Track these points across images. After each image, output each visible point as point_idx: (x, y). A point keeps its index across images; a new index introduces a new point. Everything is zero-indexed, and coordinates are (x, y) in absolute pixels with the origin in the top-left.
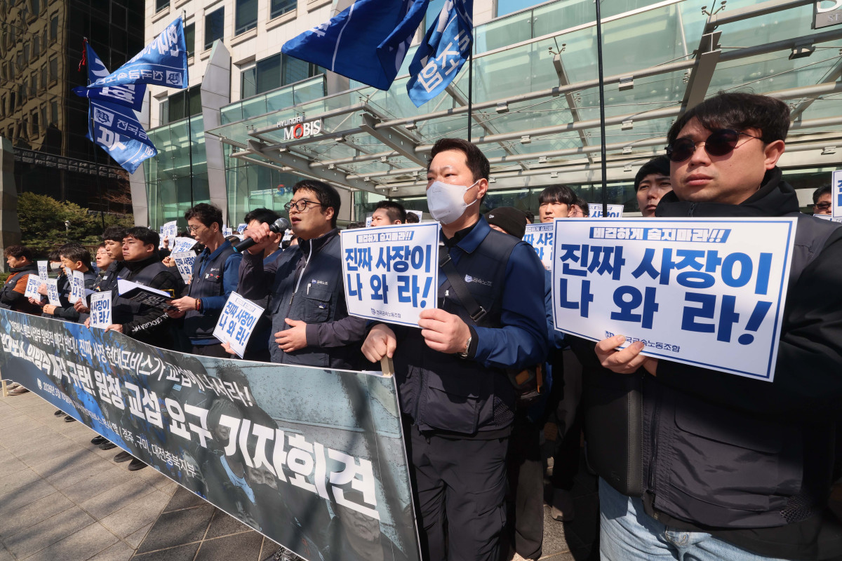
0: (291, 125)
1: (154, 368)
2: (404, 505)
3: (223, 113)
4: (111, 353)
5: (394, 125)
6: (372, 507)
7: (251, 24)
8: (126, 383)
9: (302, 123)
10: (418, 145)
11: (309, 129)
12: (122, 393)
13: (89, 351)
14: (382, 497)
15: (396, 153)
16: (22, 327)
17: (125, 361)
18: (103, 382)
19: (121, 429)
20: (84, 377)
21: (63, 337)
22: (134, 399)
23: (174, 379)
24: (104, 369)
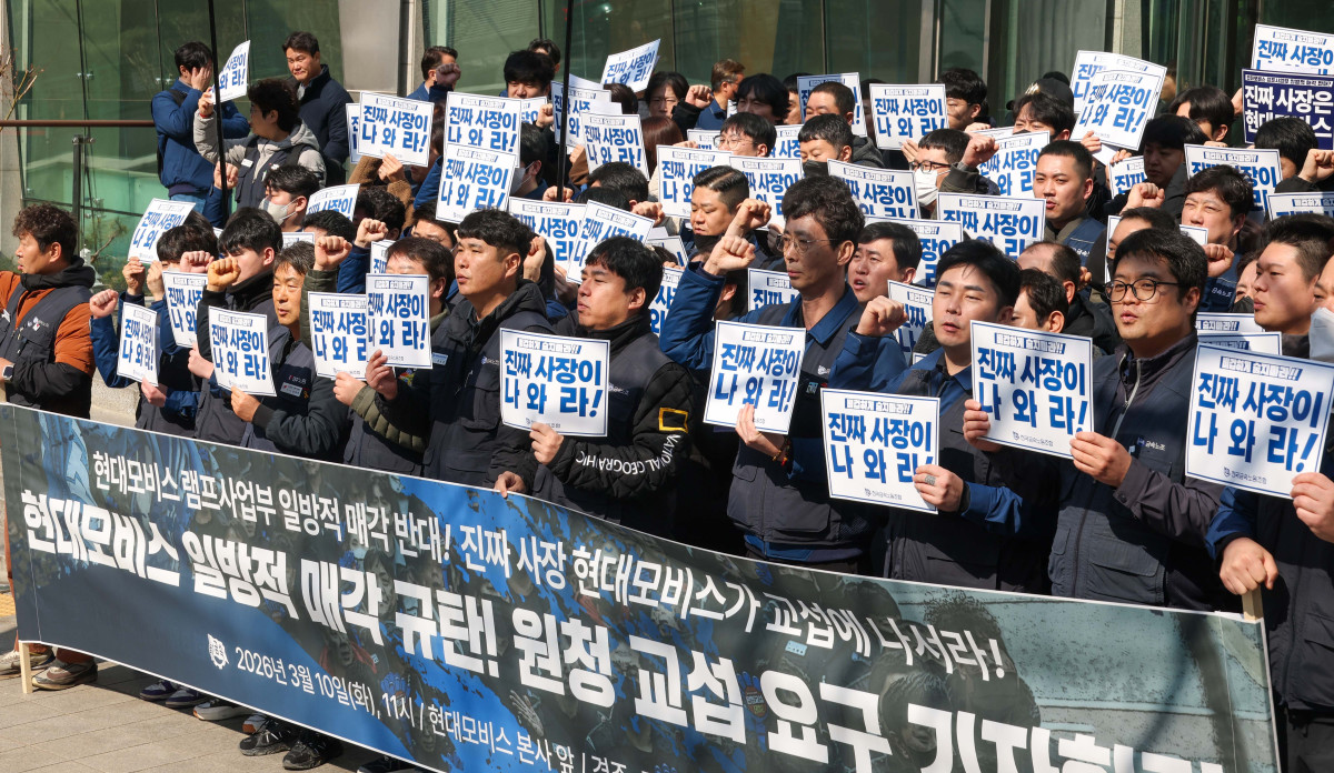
1: (728, 605)
4: (594, 564)
8: (632, 638)
12: (615, 664)
13: (501, 557)
16: (168, 477)
17: (645, 586)
18: (543, 638)
19: (588, 758)
20: (465, 624)
21: (390, 516)
22: (658, 678)
23: (787, 629)
24: (554, 604)
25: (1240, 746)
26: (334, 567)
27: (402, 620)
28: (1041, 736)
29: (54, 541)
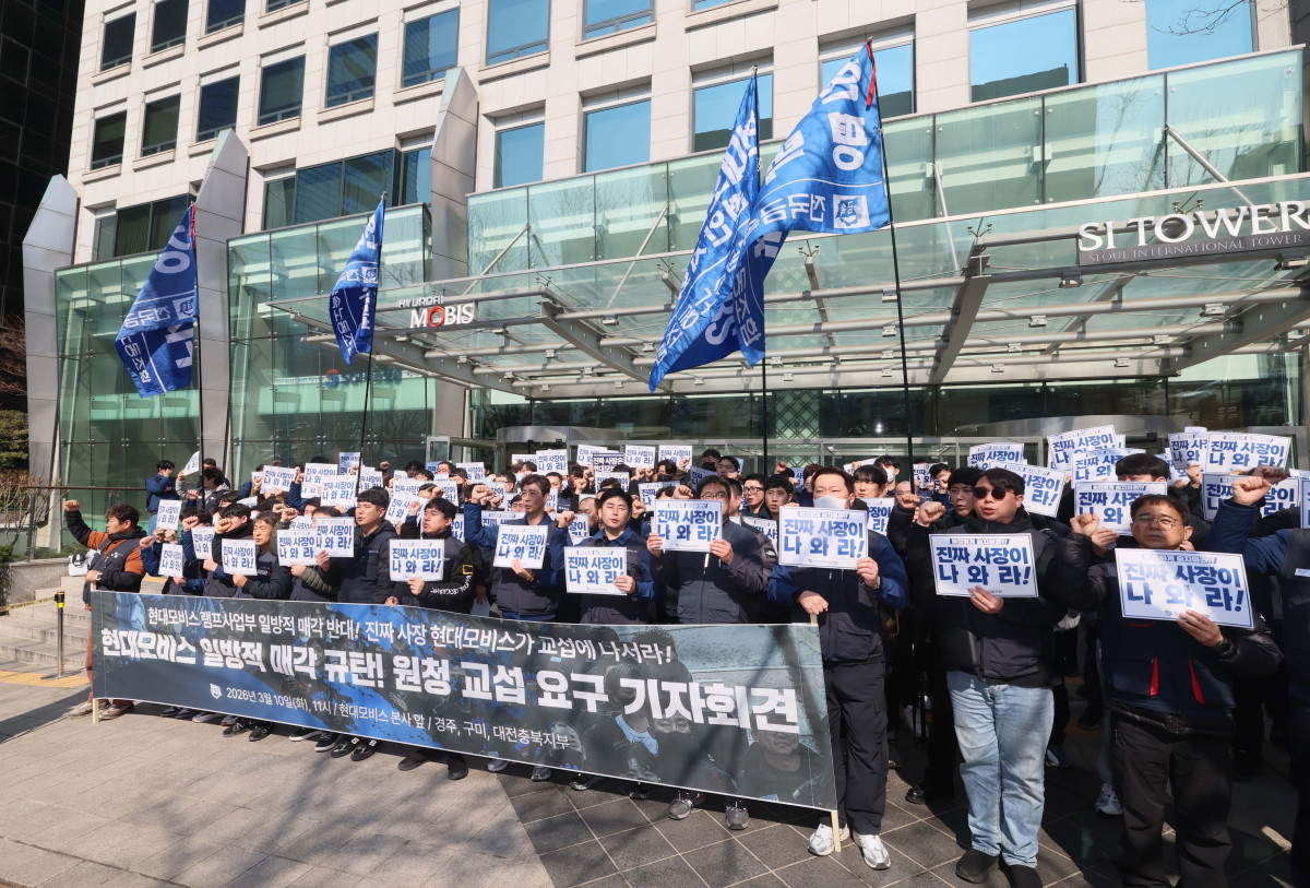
0: (423, 307)
1: (517, 644)
2: (823, 717)
3: (234, 248)
4: (443, 632)
5: (585, 318)
6: (794, 724)
7: (290, 110)
8: (462, 663)
9: (443, 305)
10: (604, 337)
11: (454, 316)
12: (451, 676)
13: (388, 634)
14: (803, 715)
15: (571, 345)
16: (193, 615)
17: (471, 640)
18: (411, 668)
19: (433, 719)
20: (365, 666)
21: (324, 621)
22: (477, 680)
23: (549, 651)
24: (418, 652)
25: (804, 680)
26: (289, 647)
27: (328, 667)
28: (694, 687)
29: (120, 650)
